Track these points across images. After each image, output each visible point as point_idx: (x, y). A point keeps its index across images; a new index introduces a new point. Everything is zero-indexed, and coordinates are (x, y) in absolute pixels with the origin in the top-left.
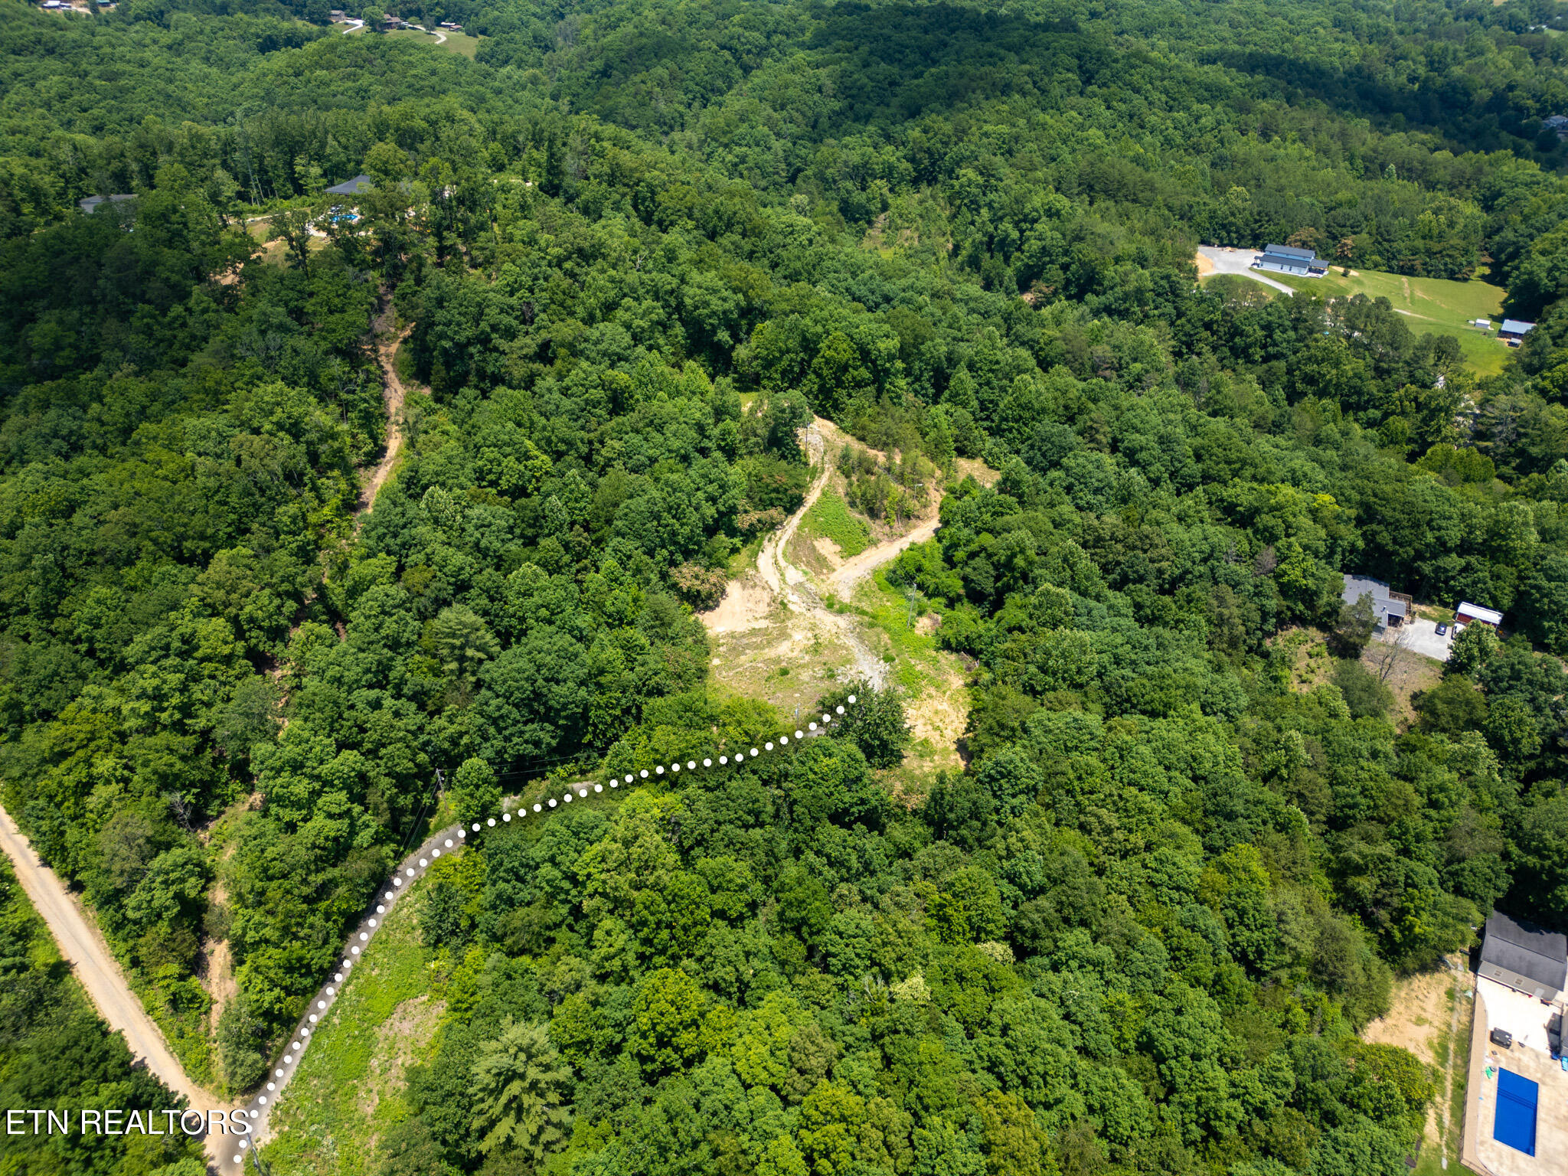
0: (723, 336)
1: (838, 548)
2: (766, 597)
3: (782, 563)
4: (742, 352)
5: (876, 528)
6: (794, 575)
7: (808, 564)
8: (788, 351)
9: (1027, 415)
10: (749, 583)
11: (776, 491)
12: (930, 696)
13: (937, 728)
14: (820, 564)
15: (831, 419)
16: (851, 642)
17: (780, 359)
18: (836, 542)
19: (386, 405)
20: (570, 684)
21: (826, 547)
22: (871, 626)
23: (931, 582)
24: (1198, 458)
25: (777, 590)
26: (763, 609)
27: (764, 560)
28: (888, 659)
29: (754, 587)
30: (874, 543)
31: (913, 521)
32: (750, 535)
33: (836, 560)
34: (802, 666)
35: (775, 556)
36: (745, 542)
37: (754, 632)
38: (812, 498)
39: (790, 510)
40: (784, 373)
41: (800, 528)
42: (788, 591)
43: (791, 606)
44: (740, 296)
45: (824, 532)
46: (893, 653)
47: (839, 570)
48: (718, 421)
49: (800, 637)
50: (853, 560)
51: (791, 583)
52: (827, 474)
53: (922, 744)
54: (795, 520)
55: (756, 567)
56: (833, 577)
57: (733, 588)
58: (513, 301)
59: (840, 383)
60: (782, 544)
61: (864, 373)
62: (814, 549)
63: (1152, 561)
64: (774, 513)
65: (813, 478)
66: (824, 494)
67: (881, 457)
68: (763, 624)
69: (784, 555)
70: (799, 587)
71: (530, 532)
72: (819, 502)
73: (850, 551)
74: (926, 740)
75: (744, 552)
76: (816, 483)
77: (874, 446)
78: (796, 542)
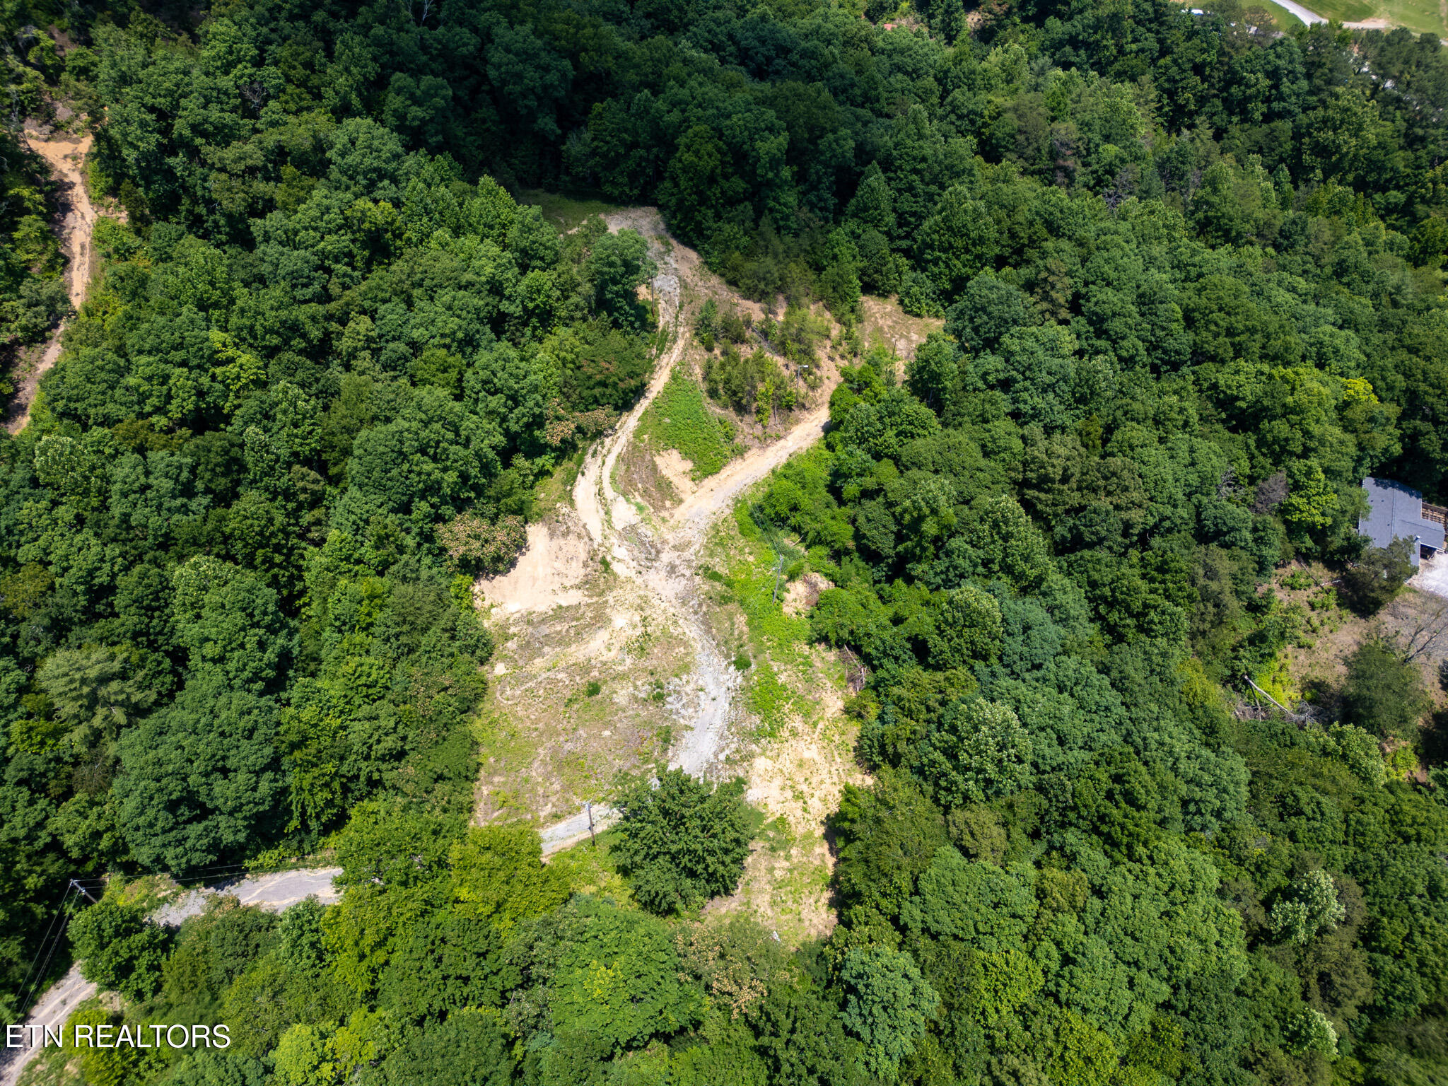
0: (547, 123)
1: (689, 465)
2: (581, 551)
3: (609, 493)
4: (575, 146)
5: (745, 428)
6: (624, 513)
7: (646, 493)
8: (635, 145)
9: (959, 243)
10: (559, 528)
11: (603, 384)
12: (794, 733)
13: (799, 796)
14: (662, 492)
15: (694, 247)
16: (691, 630)
17: (627, 156)
18: (686, 455)
19: (66, 241)
20: (242, 777)
21: (672, 465)
22: (725, 600)
23: (811, 526)
24: (1189, 320)
25: (598, 539)
26: (577, 572)
27: (584, 489)
28: (742, 664)
29: (566, 534)
30: (740, 452)
31: (797, 412)
32: (566, 450)
33: (683, 485)
34: (622, 677)
35: (599, 482)
36: (558, 462)
37: (560, 613)
38: (658, 383)
39: (625, 405)
40: (633, 176)
41: (638, 434)
42: (614, 540)
43: (616, 567)
44: (567, 63)
45: (670, 440)
46: (749, 650)
47: (689, 499)
48: (524, 268)
49: (623, 621)
50: (710, 482)
51: (619, 526)
52: (681, 343)
53: (774, 825)
54: (631, 421)
55: (572, 502)
56: (680, 513)
57: (536, 534)
58: (226, 82)
59: (703, 201)
60: (611, 460)
61: (738, 184)
62: (655, 468)
63: (1117, 507)
64: (599, 414)
65: (661, 351)
66: (674, 378)
67: (755, 311)
68: (574, 598)
69: (612, 477)
70: (630, 534)
71: (222, 483)
72: (667, 393)
73: (706, 467)
74: (782, 820)
75: (559, 473)
76: (665, 359)
77: (749, 294)
78: (633, 458)
